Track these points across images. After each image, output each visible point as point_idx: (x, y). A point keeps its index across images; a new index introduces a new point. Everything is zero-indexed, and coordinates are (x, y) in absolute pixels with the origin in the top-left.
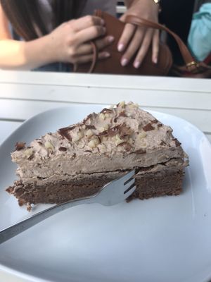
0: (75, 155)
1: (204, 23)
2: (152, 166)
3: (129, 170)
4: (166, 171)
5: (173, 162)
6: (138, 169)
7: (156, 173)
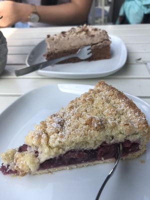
0: (68, 38)
1: (136, 3)
2: (97, 43)
3: (88, 45)
4: (103, 45)
5: (106, 41)
6: (92, 45)
7: (99, 46)
